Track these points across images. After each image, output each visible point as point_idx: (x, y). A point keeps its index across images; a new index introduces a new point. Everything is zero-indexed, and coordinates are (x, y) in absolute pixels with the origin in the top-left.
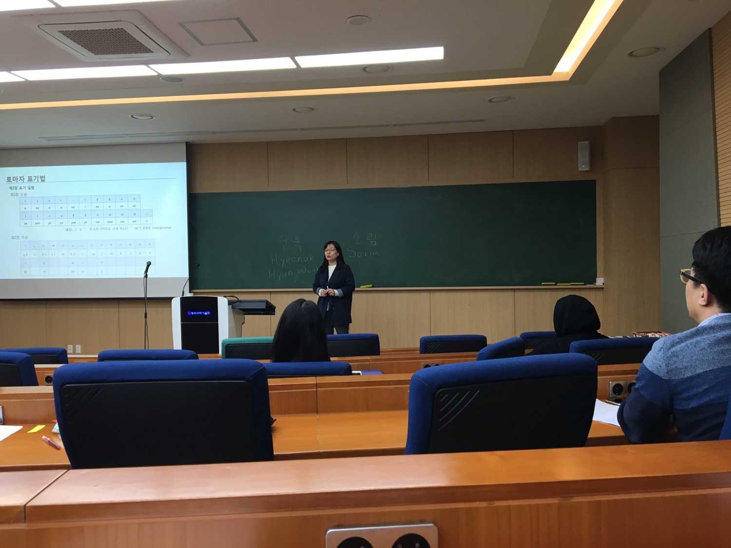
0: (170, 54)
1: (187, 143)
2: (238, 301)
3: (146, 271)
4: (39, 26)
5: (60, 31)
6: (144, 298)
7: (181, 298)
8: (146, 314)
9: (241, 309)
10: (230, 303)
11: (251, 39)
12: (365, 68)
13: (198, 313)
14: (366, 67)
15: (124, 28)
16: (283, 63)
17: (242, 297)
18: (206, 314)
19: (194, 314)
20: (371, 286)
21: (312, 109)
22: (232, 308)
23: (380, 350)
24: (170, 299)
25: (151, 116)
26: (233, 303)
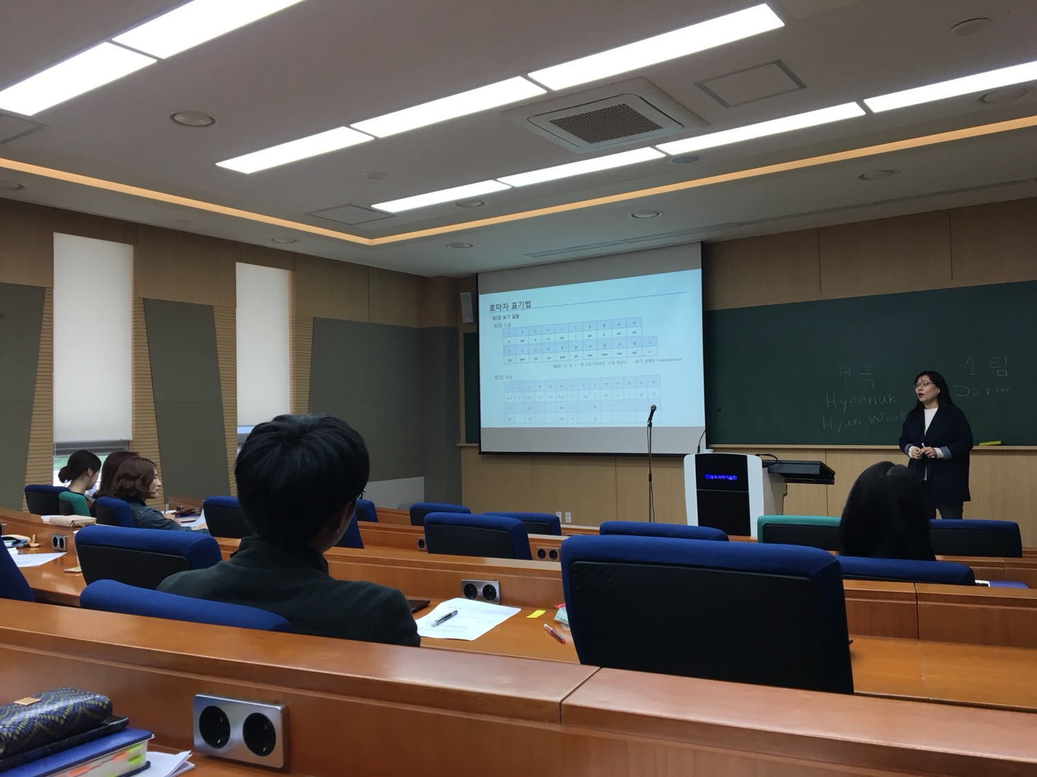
0: (683, 127)
1: (702, 242)
2: (777, 462)
3: (650, 419)
4: (528, 120)
5: (551, 121)
6: (649, 454)
7: (696, 455)
8: (650, 475)
9: (780, 474)
10: (765, 464)
11: (796, 86)
12: (982, 98)
13: (720, 477)
15: (627, 104)
16: (849, 111)
17: (782, 457)
18: (731, 479)
19: (714, 479)
20: (999, 442)
21: (891, 172)
22: (768, 472)
23: (1023, 550)
24: (683, 456)
25: (656, 212)
26: (770, 465)
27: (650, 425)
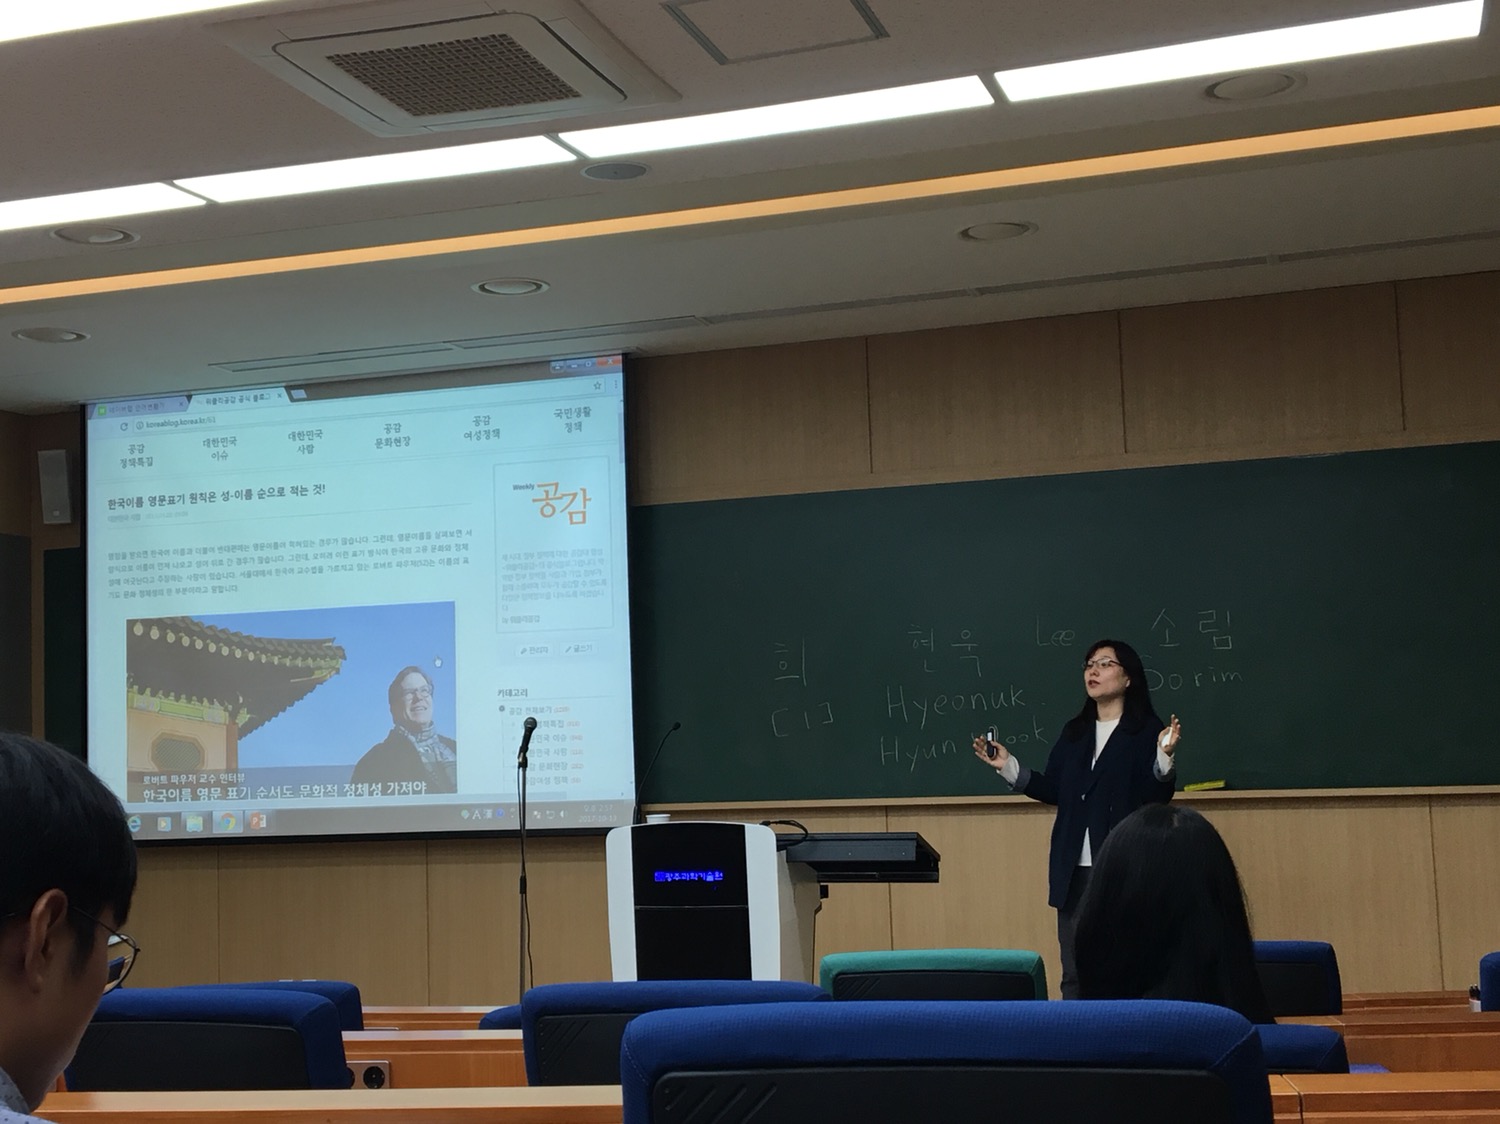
0: (626, 97)
1: (625, 356)
2: (807, 837)
3: (524, 748)
4: (274, 48)
5: (329, 58)
6: (520, 831)
7: (632, 828)
8: (523, 881)
9: (811, 864)
10: (783, 844)
11: (868, 31)
12: (1211, 88)
13: (686, 876)
14: (1215, 85)
15: (511, 35)
16: (963, 94)
17: (816, 826)
18: (710, 878)
19: (673, 881)
20: (1221, 784)
21: (1023, 227)
22: (787, 862)
23: (1343, 1000)
24: (601, 833)
25: (535, 284)
26: (791, 845)
27: (524, 763)
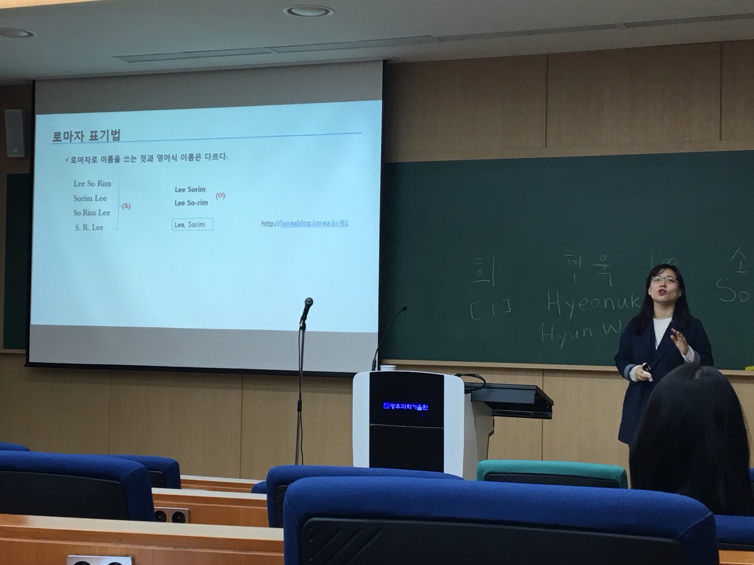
1: (385, 62)
2: (485, 386)
3: (304, 318)
6: (299, 371)
7: (371, 373)
8: (300, 404)
9: (488, 403)
10: (469, 389)
13: (404, 406)
18: (420, 409)
19: (395, 409)
22: (471, 401)
25: (326, 10)
26: (475, 390)
27: (303, 328)
